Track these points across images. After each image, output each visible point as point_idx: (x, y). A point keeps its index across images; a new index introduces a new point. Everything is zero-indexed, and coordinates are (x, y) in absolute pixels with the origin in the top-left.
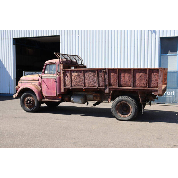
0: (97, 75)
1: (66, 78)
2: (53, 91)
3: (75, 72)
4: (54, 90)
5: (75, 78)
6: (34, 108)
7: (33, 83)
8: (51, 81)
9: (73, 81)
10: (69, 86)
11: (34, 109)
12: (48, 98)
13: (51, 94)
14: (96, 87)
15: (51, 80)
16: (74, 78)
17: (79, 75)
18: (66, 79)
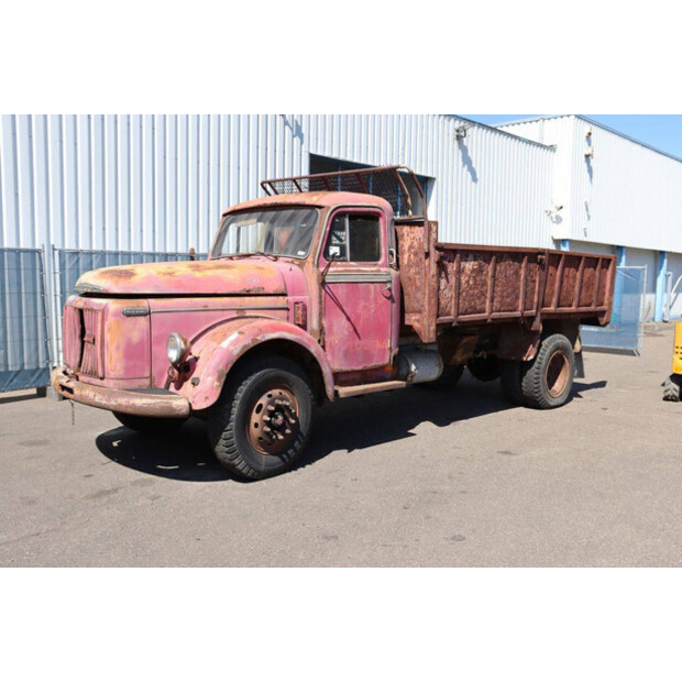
0: (522, 272)
1: (443, 282)
2: (379, 345)
3: (471, 256)
4: (382, 339)
5: (471, 282)
6: (296, 444)
7: (248, 313)
8: (372, 296)
9: (464, 294)
10: (448, 314)
11: (295, 450)
12: (344, 378)
13: (367, 355)
14: (517, 314)
15: (368, 291)
16: (468, 282)
17: (480, 271)
18: (442, 287)
